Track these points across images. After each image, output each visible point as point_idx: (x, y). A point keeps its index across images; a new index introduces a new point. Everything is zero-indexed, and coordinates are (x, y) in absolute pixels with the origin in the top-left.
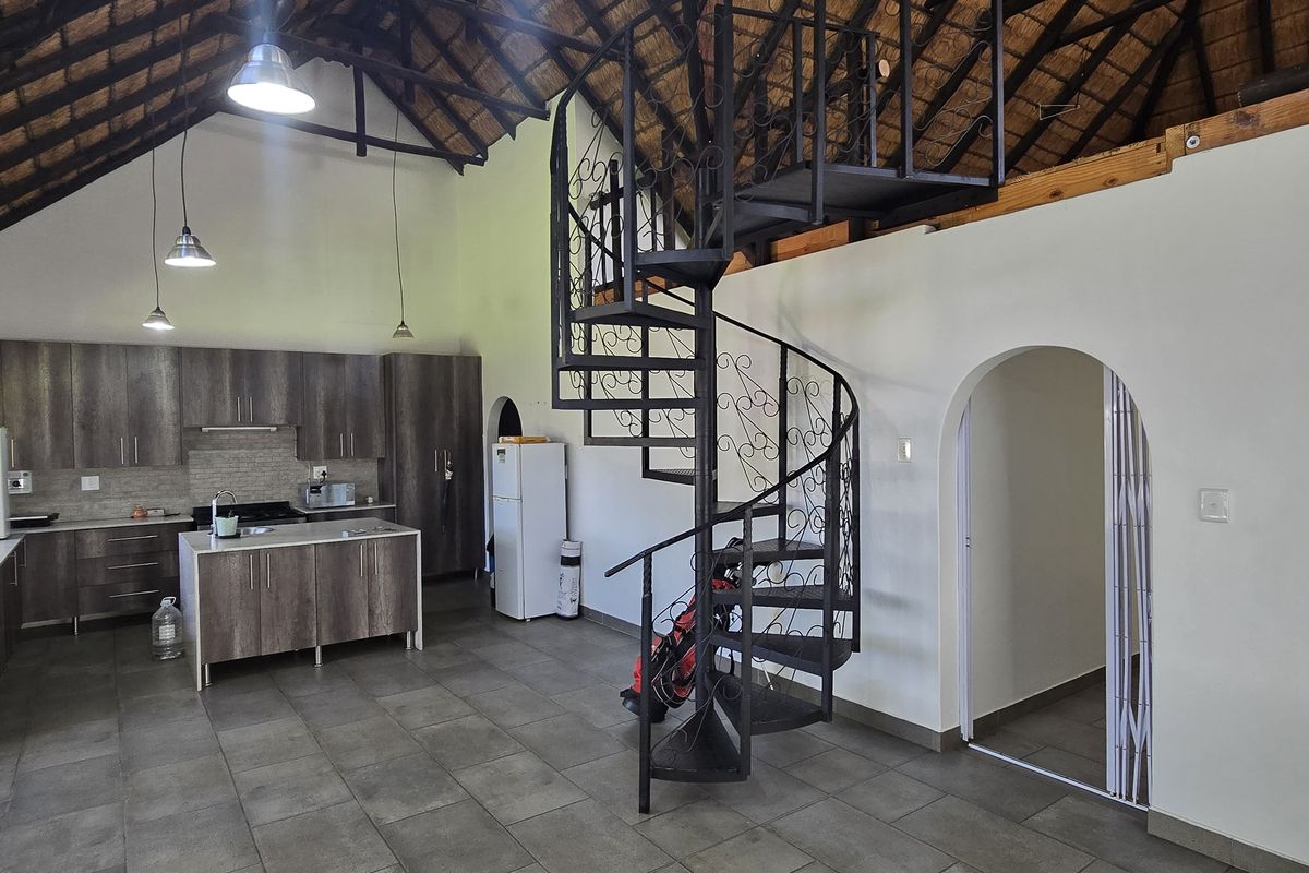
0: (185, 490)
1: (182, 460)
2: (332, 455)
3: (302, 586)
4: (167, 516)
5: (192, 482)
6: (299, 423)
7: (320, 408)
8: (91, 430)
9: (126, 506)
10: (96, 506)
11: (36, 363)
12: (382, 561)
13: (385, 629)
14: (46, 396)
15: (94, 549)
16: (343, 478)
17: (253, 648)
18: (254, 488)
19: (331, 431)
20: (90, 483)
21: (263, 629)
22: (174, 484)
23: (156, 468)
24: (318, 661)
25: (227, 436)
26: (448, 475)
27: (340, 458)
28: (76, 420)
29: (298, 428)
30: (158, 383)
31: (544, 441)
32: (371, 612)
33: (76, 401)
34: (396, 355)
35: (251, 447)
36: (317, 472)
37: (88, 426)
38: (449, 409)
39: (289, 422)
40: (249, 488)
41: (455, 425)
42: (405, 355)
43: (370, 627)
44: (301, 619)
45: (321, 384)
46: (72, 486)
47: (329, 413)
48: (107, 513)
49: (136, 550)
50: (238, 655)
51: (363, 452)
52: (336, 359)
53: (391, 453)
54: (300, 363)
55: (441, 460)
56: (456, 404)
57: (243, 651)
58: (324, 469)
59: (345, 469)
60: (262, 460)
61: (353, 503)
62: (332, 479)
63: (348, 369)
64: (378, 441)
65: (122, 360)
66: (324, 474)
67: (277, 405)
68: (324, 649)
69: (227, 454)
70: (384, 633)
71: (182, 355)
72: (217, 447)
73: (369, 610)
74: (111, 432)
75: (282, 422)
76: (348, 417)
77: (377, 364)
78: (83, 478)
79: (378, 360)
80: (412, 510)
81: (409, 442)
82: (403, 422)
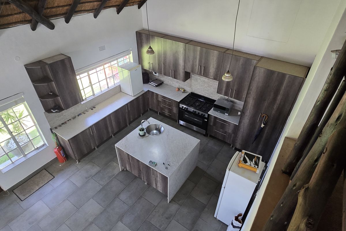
0: (190, 86)
3: (139, 167)
5: (192, 84)
13: (160, 190)
14: (157, 53)
15: (160, 99)
18: (207, 92)
19: (228, 86)
21: (132, 169)
22: (188, 83)
26: (262, 125)
28: (162, 61)
33: (162, 56)
37: (164, 64)
39: (215, 79)
40: (206, 92)
43: (156, 187)
44: (139, 173)
51: (238, 98)
52: (236, 59)
55: (262, 118)
63: (240, 64)
71: (186, 47)
73: (156, 184)
75: (212, 78)
80: (244, 130)
81: (250, 106)
82: (250, 97)
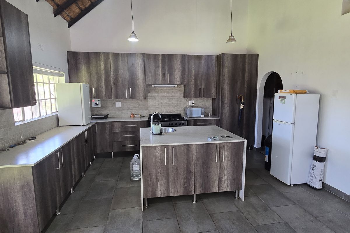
0: (147, 108)
1: (145, 97)
2: (196, 96)
3: (188, 164)
4: (141, 117)
5: (149, 105)
6: (185, 84)
7: (193, 77)
8: (117, 85)
9: (129, 113)
10: (120, 112)
11: (100, 60)
12: (226, 154)
13: (226, 188)
14: (103, 72)
15: (117, 129)
16: (200, 106)
17: (166, 193)
18: (169, 108)
19: (196, 86)
20: (118, 104)
21: (170, 184)
22: (143, 105)
23: (138, 99)
24: (194, 200)
25: (160, 88)
26: (242, 106)
27: (199, 98)
28: (112, 81)
29: (184, 85)
30: (138, 68)
31: (305, 93)
32: (220, 179)
33: (112, 74)
34: (223, 54)
35: (168, 93)
36: (191, 102)
37: (116, 84)
38: (243, 78)
39: (182, 83)
40: (167, 108)
41: (246, 85)
42: (227, 54)
43: (219, 187)
44: (188, 180)
45: (193, 68)
46: (113, 105)
47: (196, 80)
48: (123, 115)
49: (130, 130)
50: (159, 195)
51: (208, 96)
52: (199, 57)
53: (219, 96)
54: (186, 58)
55: (239, 100)
56: (246, 75)
57: (161, 193)
58: (193, 101)
59: (200, 102)
60: (172, 98)
61: (203, 116)
62: (196, 106)
63: (203, 61)
64: (214, 91)
65: (126, 59)
66: (193, 104)
67: (177, 76)
68: (197, 195)
69: (160, 95)
70: (226, 191)
71: (145, 56)
72: (157, 92)
73: (219, 178)
74: (123, 86)
75: (179, 83)
76: (203, 81)
77: (215, 59)
78: (116, 102)
79: (215, 58)
80: (226, 121)
81: (227, 92)
82: (225, 83)
